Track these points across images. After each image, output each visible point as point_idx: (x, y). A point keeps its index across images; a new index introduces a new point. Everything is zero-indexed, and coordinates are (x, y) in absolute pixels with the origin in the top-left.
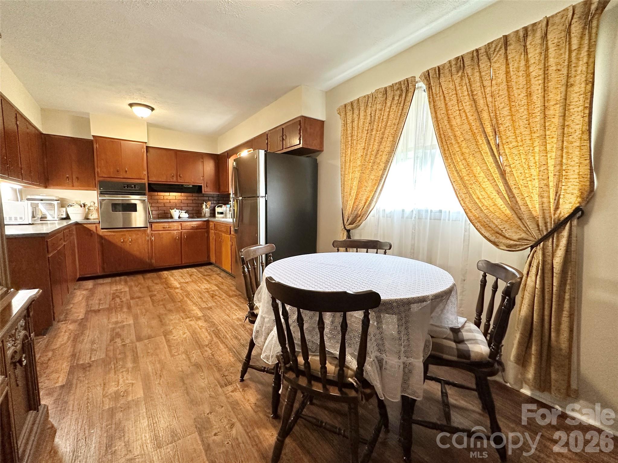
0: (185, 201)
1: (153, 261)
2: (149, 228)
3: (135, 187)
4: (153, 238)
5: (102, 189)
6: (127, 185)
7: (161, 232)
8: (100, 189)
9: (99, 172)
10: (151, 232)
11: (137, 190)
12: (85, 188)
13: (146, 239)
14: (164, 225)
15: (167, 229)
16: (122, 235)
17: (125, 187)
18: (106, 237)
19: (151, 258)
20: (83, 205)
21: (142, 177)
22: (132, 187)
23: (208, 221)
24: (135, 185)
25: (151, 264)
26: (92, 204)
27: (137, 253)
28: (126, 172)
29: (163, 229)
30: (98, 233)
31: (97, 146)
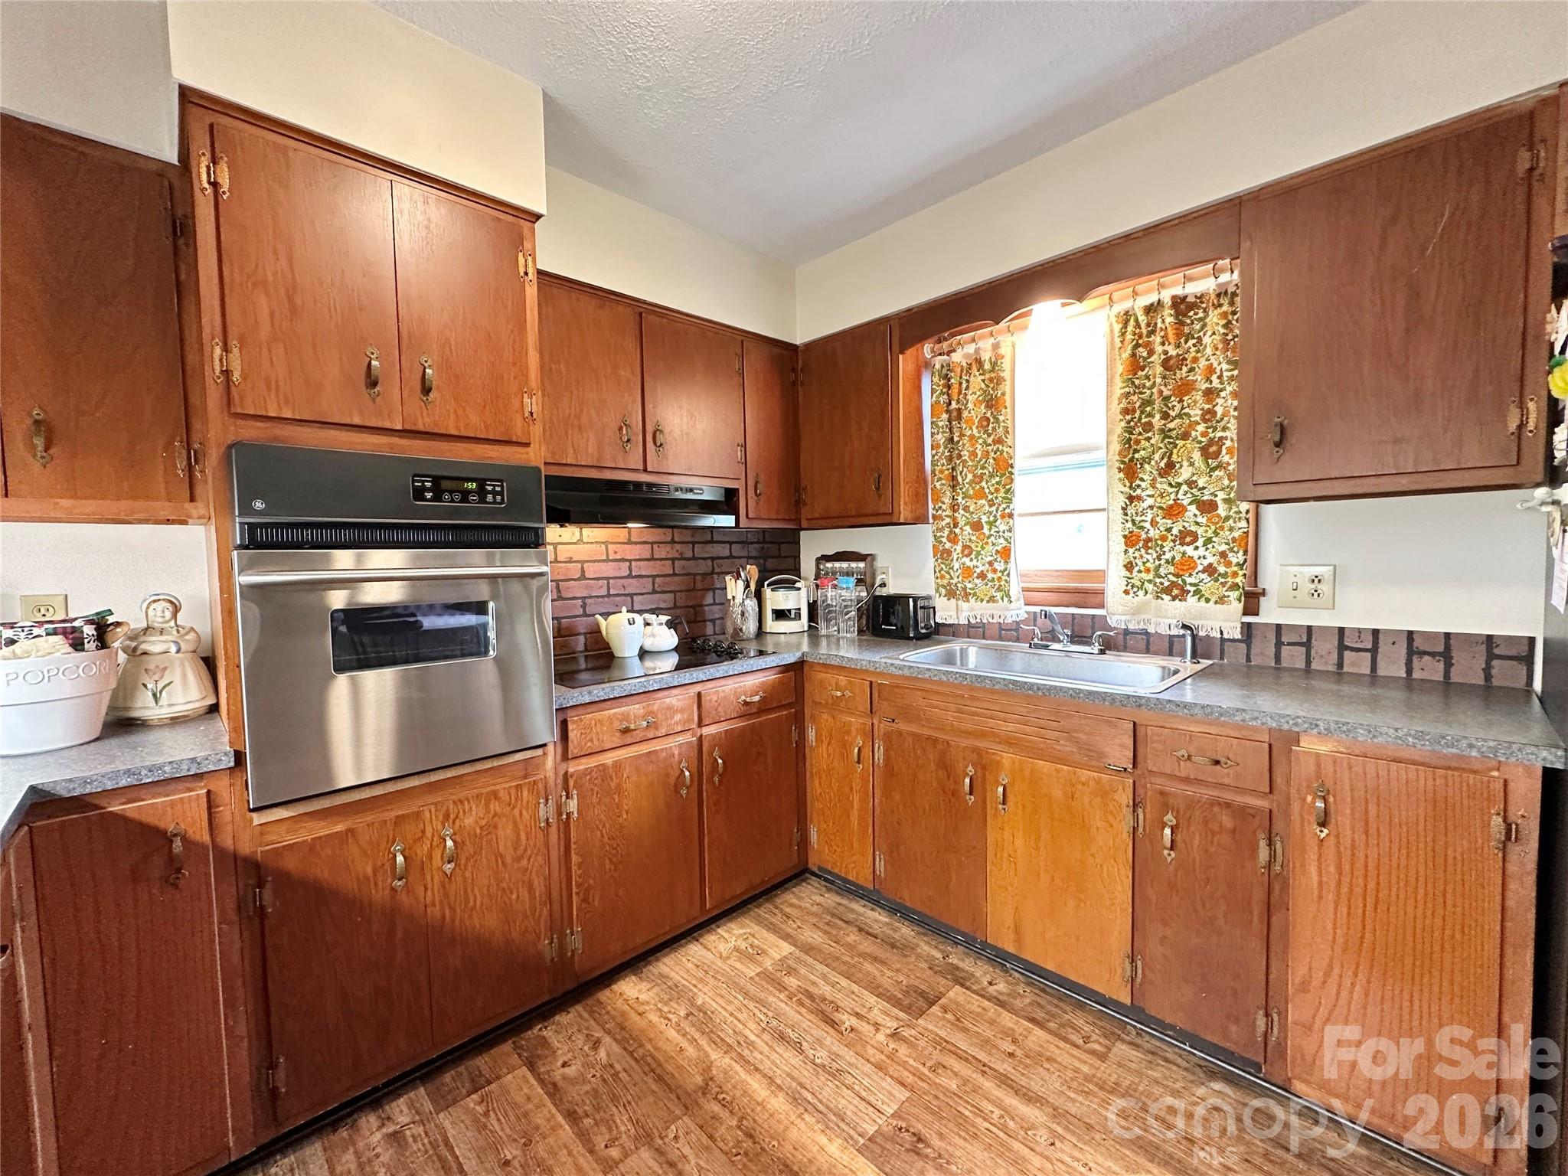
0: (645, 569)
1: (575, 942)
2: (551, 748)
3: (482, 492)
4: (573, 805)
5: (259, 505)
6: (437, 480)
7: (609, 758)
8: (246, 509)
9: (236, 376)
10: (563, 766)
11: (493, 513)
12: (110, 506)
13: (535, 817)
14: (625, 717)
15: (639, 735)
16: (399, 820)
17: (419, 494)
18: (291, 863)
19: (559, 926)
20: (89, 630)
21: (518, 434)
22: (465, 495)
23: (797, 669)
24: (482, 483)
25: (563, 963)
26: (160, 613)
27: (486, 921)
28: (426, 390)
29: (617, 740)
30: (227, 842)
31: (225, 181)
